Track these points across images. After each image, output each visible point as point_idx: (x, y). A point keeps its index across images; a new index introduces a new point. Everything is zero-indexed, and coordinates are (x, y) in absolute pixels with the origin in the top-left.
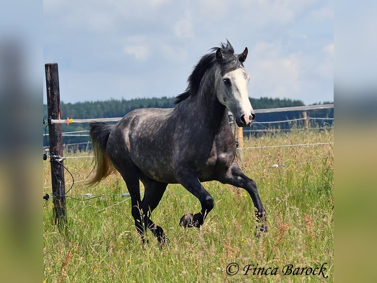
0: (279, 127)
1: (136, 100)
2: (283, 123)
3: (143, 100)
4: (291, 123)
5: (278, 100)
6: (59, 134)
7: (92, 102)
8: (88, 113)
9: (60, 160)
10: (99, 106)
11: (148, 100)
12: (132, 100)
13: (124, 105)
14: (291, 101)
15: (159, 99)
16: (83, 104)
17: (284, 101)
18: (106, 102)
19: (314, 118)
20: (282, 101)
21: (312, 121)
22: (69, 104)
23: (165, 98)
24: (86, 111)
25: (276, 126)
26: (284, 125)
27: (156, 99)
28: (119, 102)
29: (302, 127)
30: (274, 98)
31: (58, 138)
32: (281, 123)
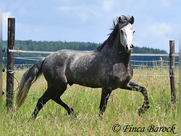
0: (147, 64)
1: (73, 42)
2: (149, 62)
3: (77, 43)
4: (154, 62)
5: (152, 49)
6: (12, 58)
7: (48, 41)
8: (45, 47)
9: (12, 73)
10: (52, 44)
11: (80, 43)
12: (71, 42)
13: (66, 45)
14: (160, 50)
15: (86, 43)
16: (43, 42)
17: (156, 50)
18: (56, 42)
19: (167, 61)
20: (155, 50)
21: (165, 63)
22: (35, 41)
23: (89, 43)
24: (44, 46)
25: (145, 64)
26: (150, 64)
27: (84, 43)
28: (63, 43)
29: (159, 66)
30: (150, 48)
31: (12, 60)
32: (148, 62)
